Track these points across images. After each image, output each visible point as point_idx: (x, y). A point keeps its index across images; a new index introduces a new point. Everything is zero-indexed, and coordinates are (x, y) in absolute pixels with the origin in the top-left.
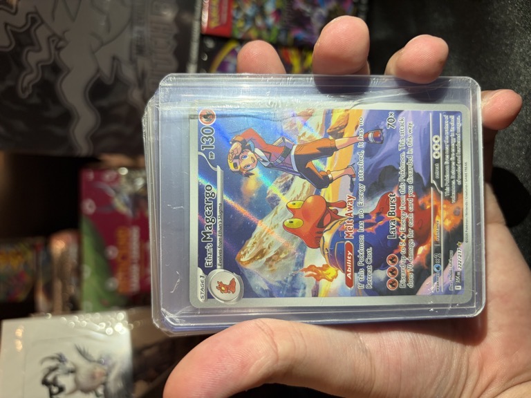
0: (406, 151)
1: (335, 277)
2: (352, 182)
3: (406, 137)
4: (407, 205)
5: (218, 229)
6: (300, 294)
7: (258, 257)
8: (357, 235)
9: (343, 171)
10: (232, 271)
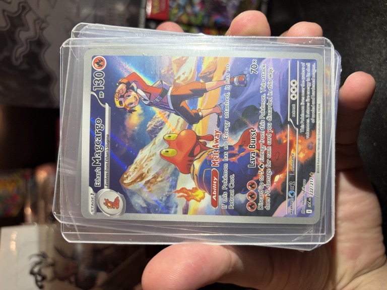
0: (267, 93)
1: (203, 198)
2: (219, 119)
3: (267, 81)
4: (266, 140)
5: (106, 156)
6: (173, 212)
7: (138, 180)
8: (222, 164)
9: (212, 110)
10: (117, 191)
